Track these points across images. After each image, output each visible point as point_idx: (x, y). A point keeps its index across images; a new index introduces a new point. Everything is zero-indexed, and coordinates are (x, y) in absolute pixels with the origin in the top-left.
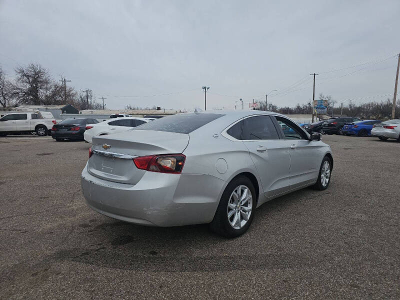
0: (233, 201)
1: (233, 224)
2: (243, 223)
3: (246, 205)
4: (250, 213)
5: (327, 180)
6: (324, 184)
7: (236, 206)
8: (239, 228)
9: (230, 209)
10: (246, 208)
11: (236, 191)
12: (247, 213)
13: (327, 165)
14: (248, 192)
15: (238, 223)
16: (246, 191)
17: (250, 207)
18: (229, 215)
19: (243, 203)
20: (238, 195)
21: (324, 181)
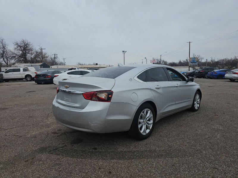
0: (141, 118)
1: (142, 132)
2: (148, 131)
3: (149, 120)
4: (152, 125)
5: (198, 105)
6: (196, 108)
7: (143, 121)
8: (145, 134)
9: (140, 123)
10: (149, 122)
11: (143, 112)
12: (150, 125)
13: (198, 97)
14: (150, 113)
15: (145, 131)
16: (149, 112)
17: (152, 122)
18: (139, 126)
19: (148, 119)
20: (145, 114)
21: (196, 106)
